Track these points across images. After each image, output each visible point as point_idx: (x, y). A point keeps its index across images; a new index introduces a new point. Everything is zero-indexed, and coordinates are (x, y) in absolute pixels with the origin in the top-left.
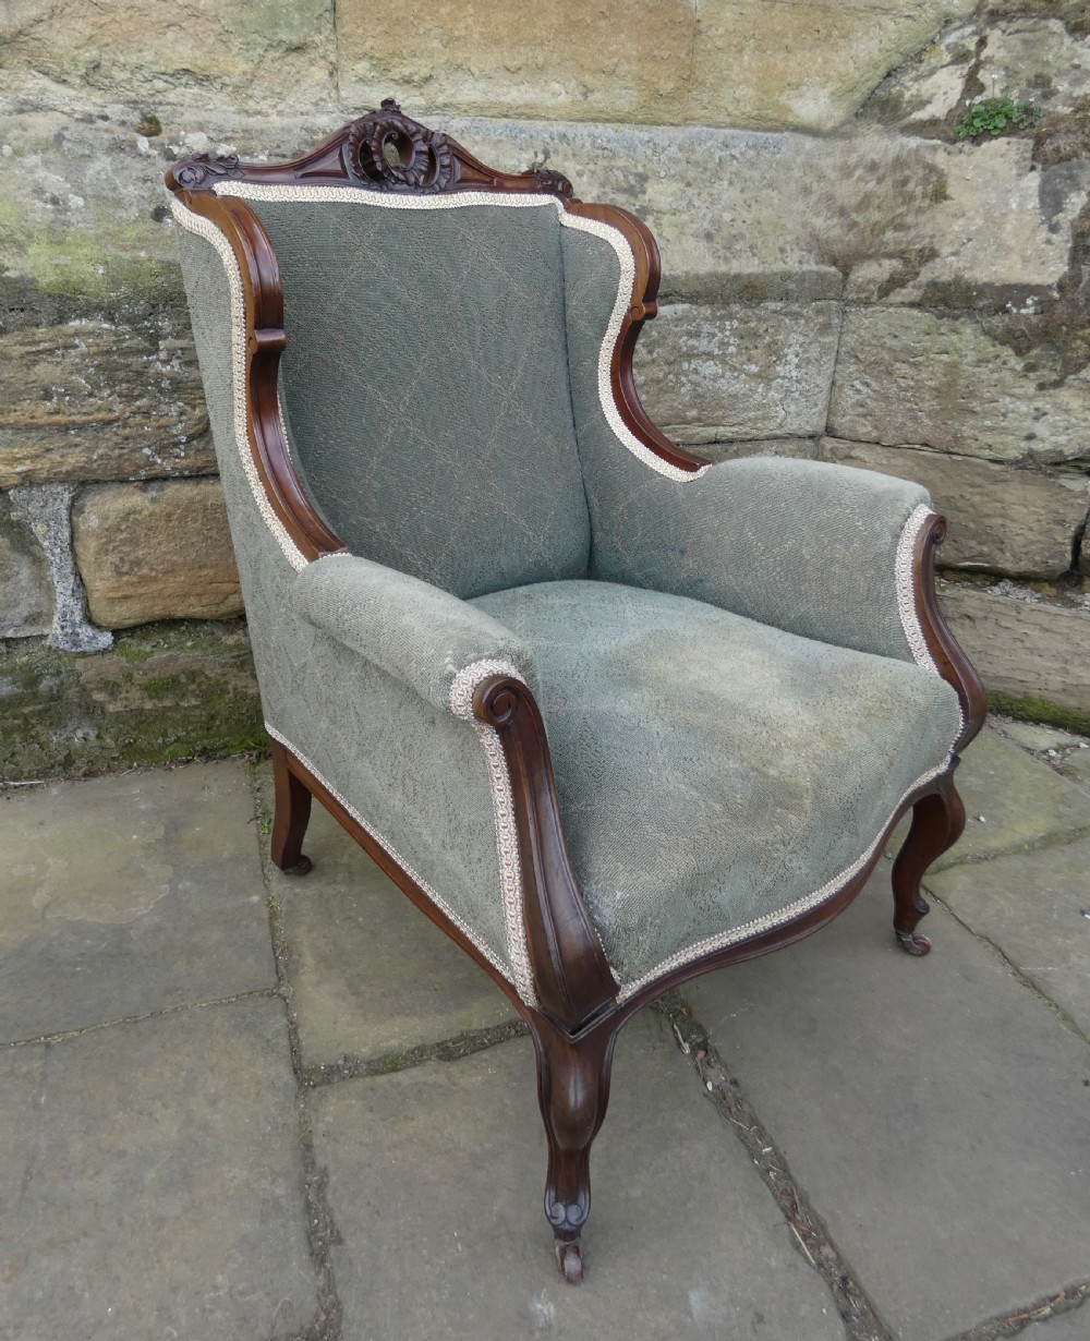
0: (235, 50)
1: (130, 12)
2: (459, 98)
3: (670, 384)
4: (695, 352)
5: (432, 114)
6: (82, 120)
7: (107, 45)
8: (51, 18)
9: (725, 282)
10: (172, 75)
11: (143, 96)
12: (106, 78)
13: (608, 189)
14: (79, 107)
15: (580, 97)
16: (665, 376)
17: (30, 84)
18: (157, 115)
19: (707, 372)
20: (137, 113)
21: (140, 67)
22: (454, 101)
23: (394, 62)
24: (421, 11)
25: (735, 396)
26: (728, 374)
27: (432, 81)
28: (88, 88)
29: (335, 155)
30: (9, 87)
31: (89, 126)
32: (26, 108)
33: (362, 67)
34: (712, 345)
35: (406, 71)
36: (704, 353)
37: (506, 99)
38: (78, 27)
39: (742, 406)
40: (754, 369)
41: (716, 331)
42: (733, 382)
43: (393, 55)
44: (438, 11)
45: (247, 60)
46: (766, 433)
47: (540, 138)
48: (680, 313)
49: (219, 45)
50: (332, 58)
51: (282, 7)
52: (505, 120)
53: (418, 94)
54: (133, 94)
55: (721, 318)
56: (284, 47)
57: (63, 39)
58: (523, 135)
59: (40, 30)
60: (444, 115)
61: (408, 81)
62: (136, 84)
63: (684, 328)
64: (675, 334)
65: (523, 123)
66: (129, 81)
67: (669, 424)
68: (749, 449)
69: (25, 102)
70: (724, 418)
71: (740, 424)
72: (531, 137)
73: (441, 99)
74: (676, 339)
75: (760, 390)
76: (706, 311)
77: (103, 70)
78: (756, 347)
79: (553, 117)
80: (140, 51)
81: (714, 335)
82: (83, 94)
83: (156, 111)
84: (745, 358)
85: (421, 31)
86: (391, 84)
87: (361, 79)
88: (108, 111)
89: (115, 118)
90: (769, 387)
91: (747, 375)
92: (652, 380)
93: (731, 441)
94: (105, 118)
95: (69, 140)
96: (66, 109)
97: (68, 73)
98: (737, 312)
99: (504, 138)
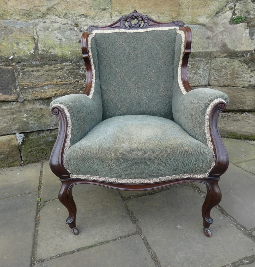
0: (92, 10)
1: (73, 3)
6: (64, 25)
7: (68, 9)
8: (58, 4)
10: (80, 15)
11: (75, 20)
12: (68, 16)
14: (63, 22)
15: (158, 19)
17: (53, 18)
18: (78, 23)
20: (74, 23)
21: (74, 14)
23: (122, 12)
24: (127, 1)
25: (190, 77)
26: (189, 73)
28: (64, 18)
29: (119, 23)
30: (49, 18)
32: (53, 22)
33: (116, 13)
35: (125, 14)
38: (63, 6)
39: (192, 79)
40: (194, 72)
43: (122, 10)
44: (131, 2)
45: (95, 12)
46: (197, 85)
49: (89, 9)
50: (111, 11)
51: (101, 1)
54: (73, 20)
56: (102, 9)
57: (60, 8)
59: (56, 7)
62: (73, 17)
66: (72, 17)
68: (193, 88)
71: (191, 83)
75: (195, 76)
77: (67, 15)
78: (194, 67)
80: (74, 11)
82: (63, 20)
84: (192, 69)
85: (128, 6)
87: (116, 15)
88: (68, 23)
89: (70, 24)
90: (197, 76)
91: (193, 73)
94: (68, 24)
95: (62, 28)
96: (60, 22)
97: (61, 15)
98: (190, 60)
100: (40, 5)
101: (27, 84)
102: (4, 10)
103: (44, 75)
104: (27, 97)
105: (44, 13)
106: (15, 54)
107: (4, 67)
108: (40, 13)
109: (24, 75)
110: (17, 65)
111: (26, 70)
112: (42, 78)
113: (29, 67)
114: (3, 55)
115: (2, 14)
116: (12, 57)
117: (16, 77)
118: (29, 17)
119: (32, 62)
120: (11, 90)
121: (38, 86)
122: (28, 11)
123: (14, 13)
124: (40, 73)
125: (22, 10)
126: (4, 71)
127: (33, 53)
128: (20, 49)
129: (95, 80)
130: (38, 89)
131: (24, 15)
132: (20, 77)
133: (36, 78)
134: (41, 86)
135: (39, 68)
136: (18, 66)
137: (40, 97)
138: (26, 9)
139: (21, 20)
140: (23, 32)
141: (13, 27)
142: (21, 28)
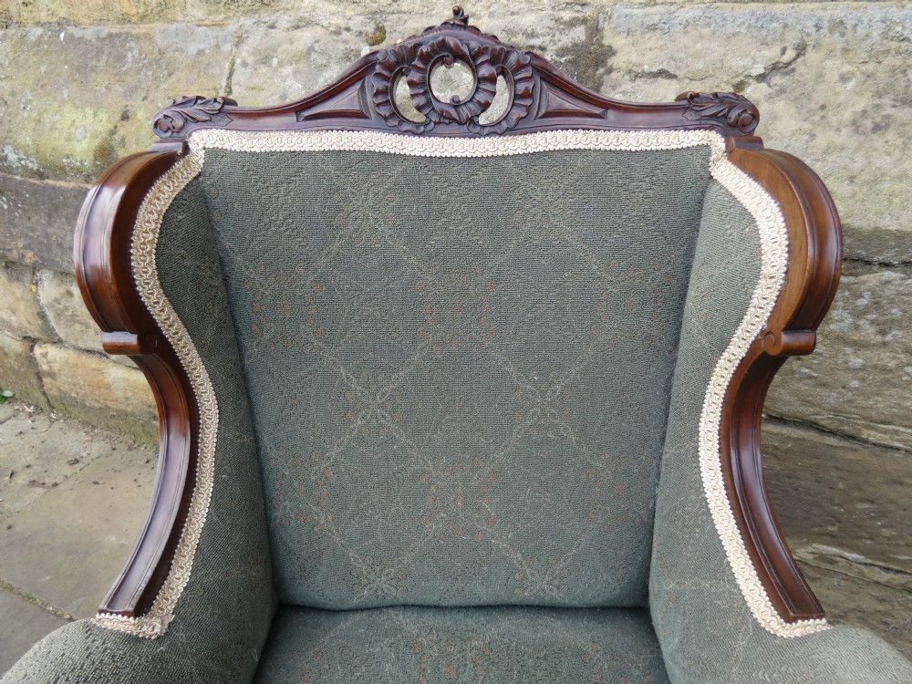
3: (905, 378)
6: (333, 33)
11: (383, 6)
13: (886, 100)
14: (334, 20)
16: (901, 366)
18: (385, 24)
20: (372, 24)
28: (346, 3)
30: (293, 7)
31: (335, 38)
32: (301, 24)
47: (799, 27)
58: (774, 25)
69: (301, 19)
72: (786, 26)
82: (341, 9)
83: (386, 21)
88: (351, 24)
89: (354, 29)
92: (875, 367)
94: (348, 29)
95: (316, 52)
96: (325, 24)
99: (743, 30)
115: (160, 4)
118: (231, 7)
131: (217, 2)
139: (207, 22)
140: (200, 71)
141: (182, 51)
142: (200, 53)
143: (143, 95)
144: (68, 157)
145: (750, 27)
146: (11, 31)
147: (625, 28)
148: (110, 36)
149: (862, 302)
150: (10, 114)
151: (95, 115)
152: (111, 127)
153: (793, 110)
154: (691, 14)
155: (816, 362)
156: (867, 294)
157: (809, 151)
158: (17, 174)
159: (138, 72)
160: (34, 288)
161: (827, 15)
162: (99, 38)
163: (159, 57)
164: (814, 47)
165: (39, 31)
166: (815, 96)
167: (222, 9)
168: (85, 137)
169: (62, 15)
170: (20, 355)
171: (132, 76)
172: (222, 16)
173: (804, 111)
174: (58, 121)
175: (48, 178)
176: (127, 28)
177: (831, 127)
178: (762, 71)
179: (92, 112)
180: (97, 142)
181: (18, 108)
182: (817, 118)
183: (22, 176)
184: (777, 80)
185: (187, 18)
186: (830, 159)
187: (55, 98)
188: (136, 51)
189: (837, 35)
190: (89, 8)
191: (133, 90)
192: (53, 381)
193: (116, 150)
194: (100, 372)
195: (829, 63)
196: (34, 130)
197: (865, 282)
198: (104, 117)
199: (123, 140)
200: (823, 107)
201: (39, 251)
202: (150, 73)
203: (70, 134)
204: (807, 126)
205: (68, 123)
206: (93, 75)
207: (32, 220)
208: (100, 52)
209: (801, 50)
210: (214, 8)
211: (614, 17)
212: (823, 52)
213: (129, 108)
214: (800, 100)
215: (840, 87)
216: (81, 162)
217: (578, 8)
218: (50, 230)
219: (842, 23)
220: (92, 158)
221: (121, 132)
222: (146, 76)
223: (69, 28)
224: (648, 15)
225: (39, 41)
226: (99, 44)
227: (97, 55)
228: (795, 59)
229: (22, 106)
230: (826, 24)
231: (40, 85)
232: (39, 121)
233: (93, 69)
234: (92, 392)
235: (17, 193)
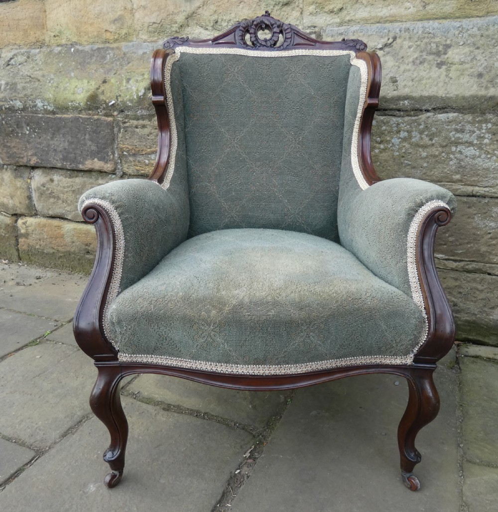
0: (263, 8)
2: (357, 16)
3: (443, 159)
4: (460, 141)
5: (342, 26)
7: (220, 13)
8: (203, 6)
9: (483, 100)
12: (220, 26)
13: (424, 54)
15: (421, 8)
16: (440, 154)
17: (197, 31)
19: (468, 154)
21: (230, 20)
22: (354, 18)
23: (326, 4)
25: (488, 169)
26: (483, 156)
27: (344, 10)
28: (214, 30)
29: (232, 35)
33: (312, 8)
34: (472, 137)
35: (331, 7)
36: (467, 142)
37: (381, 14)
38: (212, 8)
39: (492, 176)
41: (476, 129)
42: (487, 161)
47: (394, 31)
48: (451, 118)
49: (257, 7)
50: (301, 6)
52: (378, 24)
53: (337, 17)
55: (480, 122)
56: (281, 4)
57: (206, 13)
58: (385, 31)
59: (200, 11)
60: (348, 25)
61: (332, 12)
63: (454, 126)
64: (448, 130)
65: (387, 25)
67: (441, 182)
70: (479, 182)
71: (490, 187)
72: (389, 31)
73: (348, 18)
74: (448, 133)
76: (469, 117)
77: (219, 23)
79: (404, 20)
80: (231, 14)
81: (474, 132)
82: (212, 33)
84: (495, 147)
86: (325, 14)
87: (311, 13)
92: (431, 156)
93: (484, 197)
97: (208, 26)
98: (491, 119)
99: (374, 33)
100: (176, 11)
101: (127, 148)
102: (130, 27)
103: (151, 135)
104: (127, 170)
105: (181, 24)
106: (119, 98)
107: (103, 118)
108: (176, 25)
109: (126, 131)
110: (119, 116)
111: (127, 124)
112: (148, 139)
113: (133, 120)
114: (105, 99)
115: (126, 34)
116: (113, 102)
117: (114, 135)
118: (161, 34)
119: (137, 112)
120: (108, 156)
121: (141, 153)
122: (159, 24)
123: (142, 30)
124: (146, 131)
125: (151, 24)
126: (101, 124)
127: (141, 96)
128: (127, 89)
129: (177, 150)
130: (141, 158)
131: (154, 32)
132: (120, 135)
133: (141, 138)
134: (146, 154)
135: (146, 122)
136: (120, 118)
137: (142, 172)
138: (156, 22)
139: (148, 41)
140: (144, 61)
141: (135, 53)
142: (144, 53)
143: (115, 72)
144: (72, 102)
145: (377, 32)
146: (44, 49)
147: (331, 35)
148: (99, 49)
149: (422, 127)
150: (41, 85)
151: (88, 82)
152: (97, 86)
153: (392, 59)
154: (356, 28)
155: (409, 157)
156: (423, 123)
157: (398, 72)
158: (39, 114)
159: (112, 63)
160: (29, 181)
161: (404, 26)
162: (92, 49)
163: (123, 56)
164: (399, 37)
165: (59, 48)
166: (400, 54)
167: (157, 35)
168: (82, 92)
169: (74, 40)
170: (9, 225)
171: (109, 65)
172: (156, 38)
173: (396, 58)
174: (68, 86)
175: (57, 114)
176: (107, 45)
177: (405, 64)
178: (381, 47)
179: (87, 81)
180: (88, 94)
181: (46, 82)
182: (401, 61)
183: (43, 114)
184: (387, 49)
185: (138, 40)
186: (405, 74)
187: (67, 77)
188: (112, 54)
189: (407, 33)
190: (89, 37)
191: (109, 71)
192: (26, 240)
193: (99, 96)
194: (59, 227)
195: (404, 42)
196: (54, 91)
197: (421, 118)
198: (93, 83)
199: (103, 91)
200: (403, 57)
201: (41, 155)
202: (118, 63)
203: (74, 91)
204: (397, 64)
205: (74, 87)
206: (88, 66)
207: (42, 138)
208: (92, 56)
209: (395, 38)
210: (153, 35)
211: (327, 31)
212: (402, 39)
213: (107, 78)
214: (395, 55)
215: (408, 50)
216: (79, 104)
217: (313, 28)
218: (51, 142)
219: (408, 29)
220: (86, 101)
221: (102, 88)
222: (117, 65)
223: (76, 46)
224: (340, 30)
225: (60, 53)
226: (92, 52)
227: (91, 57)
228: (393, 42)
229: (48, 81)
230: (403, 30)
231: (59, 72)
232: (57, 87)
233: (89, 63)
234: (51, 243)
235: (38, 123)
